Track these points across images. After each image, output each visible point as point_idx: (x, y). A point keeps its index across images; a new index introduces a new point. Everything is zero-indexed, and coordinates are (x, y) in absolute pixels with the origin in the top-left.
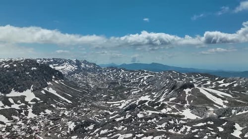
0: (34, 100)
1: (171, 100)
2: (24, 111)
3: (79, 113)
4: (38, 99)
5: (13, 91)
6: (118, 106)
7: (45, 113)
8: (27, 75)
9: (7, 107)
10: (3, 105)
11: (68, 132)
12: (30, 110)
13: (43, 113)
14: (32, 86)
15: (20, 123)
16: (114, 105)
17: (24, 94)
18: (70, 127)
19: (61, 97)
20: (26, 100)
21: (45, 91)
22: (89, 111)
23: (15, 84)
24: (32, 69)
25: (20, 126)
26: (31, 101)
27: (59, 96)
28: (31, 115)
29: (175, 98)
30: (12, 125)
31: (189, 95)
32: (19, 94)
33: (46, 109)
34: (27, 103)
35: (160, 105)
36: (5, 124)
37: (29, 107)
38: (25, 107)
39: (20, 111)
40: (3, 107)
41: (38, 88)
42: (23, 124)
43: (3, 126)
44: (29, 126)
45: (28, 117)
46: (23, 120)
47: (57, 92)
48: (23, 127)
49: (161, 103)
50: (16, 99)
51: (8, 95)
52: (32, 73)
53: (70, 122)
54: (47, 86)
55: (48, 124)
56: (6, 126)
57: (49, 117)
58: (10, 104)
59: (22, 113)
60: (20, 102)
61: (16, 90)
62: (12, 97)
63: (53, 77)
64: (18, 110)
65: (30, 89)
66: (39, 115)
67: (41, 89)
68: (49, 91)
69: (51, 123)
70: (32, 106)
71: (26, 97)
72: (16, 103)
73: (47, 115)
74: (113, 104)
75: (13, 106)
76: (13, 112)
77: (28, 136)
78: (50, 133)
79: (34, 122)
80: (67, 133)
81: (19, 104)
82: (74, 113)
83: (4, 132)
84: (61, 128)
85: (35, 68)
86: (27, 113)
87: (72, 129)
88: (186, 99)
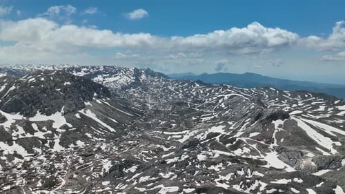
0: (65, 127)
1: (252, 135)
2: (49, 141)
3: (121, 148)
4: (70, 125)
5: (38, 113)
6: (178, 139)
7: (76, 145)
8: (57, 92)
9: (29, 135)
10: (24, 132)
11: (102, 174)
12: (57, 141)
13: (74, 146)
14: (63, 107)
15: (42, 157)
16: (174, 137)
17: (51, 117)
18: (104, 167)
19: (101, 123)
20: (54, 126)
21: (81, 115)
22: (134, 145)
23: (42, 104)
24: (65, 84)
25: (41, 161)
26: (60, 128)
27: (99, 121)
28: (58, 148)
29: (258, 133)
30: (31, 161)
31: (280, 129)
32: (45, 118)
33: (77, 139)
34: (54, 131)
35: (234, 143)
36: (23, 158)
37: (56, 136)
38: (51, 137)
39: (44, 141)
40: (23, 135)
41: (71, 110)
42: (45, 159)
43: (20, 160)
44: (51, 163)
45: (53, 150)
46: (46, 153)
47: (98, 116)
48: (44, 164)
49: (237, 139)
50: (41, 125)
51: (31, 119)
52: (65, 89)
53: (106, 160)
54: (84, 107)
55: (76, 161)
56: (23, 161)
57: (80, 151)
58: (32, 132)
59: (46, 145)
60: (46, 129)
61: (43, 112)
62: (36, 122)
63: (95, 94)
64: (41, 140)
65: (60, 111)
66: (67, 147)
67: (75, 112)
68: (87, 115)
69: (81, 161)
70: (60, 135)
71: (54, 122)
72: (41, 130)
73: (78, 148)
75: (36, 135)
76: (35, 142)
77: (48, 177)
78: (76, 174)
79: (59, 157)
80: (100, 176)
81: (44, 131)
82: (114, 148)
83: (19, 169)
84: (92, 168)
85: (69, 83)
86: (52, 145)
87: (107, 170)
88: (274, 137)
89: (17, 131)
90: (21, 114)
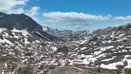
0: (28, 35)
2: (22, 40)
3: (57, 43)
4: (30, 35)
5: (15, 29)
6: (79, 43)
7: (35, 42)
8: (23, 21)
9: (11, 37)
11: (54, 52)
12: (26, 40)
13: (34, 42)
14: (26, 28)
15: (20, 45)
17: (21, 31)
18: (54, 49)
19: (43, 36)
20: (23, 34)
22: (63, 43)
23: (16, 25)
24: (26, 19)
25: (20, 47)
26: (26, 36)
28: (26, 42)
29: (124, 34)
30: (15, 46)
32: (18, 31)
33: (36, 40)
34: (23, 36)
36: (10, 45)
37: (25, 38)
38: (23, 38)
40: (8, 36)
42: (22, 46)
44: (26, 47)
46: (22, 44)
47: (41, 34)
48: (22, 48)
49: (114, 38)
51: (12, 31)
52: (26, 21)
53: (53, 47)
55: (39, 47)
56: (10, 46)
57: (38, 44)
58: (13, 36)
59: (20, 41)
60: (19, 35)
61: (17, 29)
62: (14, 32)
64: (18, 39)
66: (31, 42)
67: (31, 31)
68: (36, 32)
69: (41, 46)
70: (27, 38)
72: (17, 35)
73: (37, 43)
74: (76, 42)
75: (15, 37)
76: (16, 39)
77: (26, 52)
78: (41, 51)
79: (29, 46)
80: (53, 52)
81: (18, 36)
82: (55, 43)
83: (9, 49)
84: (48, 50)
85: (27, 19)
86: (24, 41)
87: (56, 50)
89: (5, 34)
90: (6, 28)
